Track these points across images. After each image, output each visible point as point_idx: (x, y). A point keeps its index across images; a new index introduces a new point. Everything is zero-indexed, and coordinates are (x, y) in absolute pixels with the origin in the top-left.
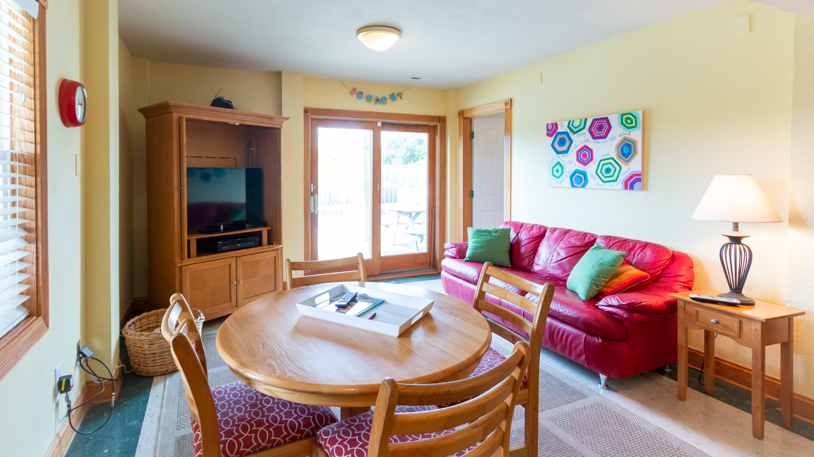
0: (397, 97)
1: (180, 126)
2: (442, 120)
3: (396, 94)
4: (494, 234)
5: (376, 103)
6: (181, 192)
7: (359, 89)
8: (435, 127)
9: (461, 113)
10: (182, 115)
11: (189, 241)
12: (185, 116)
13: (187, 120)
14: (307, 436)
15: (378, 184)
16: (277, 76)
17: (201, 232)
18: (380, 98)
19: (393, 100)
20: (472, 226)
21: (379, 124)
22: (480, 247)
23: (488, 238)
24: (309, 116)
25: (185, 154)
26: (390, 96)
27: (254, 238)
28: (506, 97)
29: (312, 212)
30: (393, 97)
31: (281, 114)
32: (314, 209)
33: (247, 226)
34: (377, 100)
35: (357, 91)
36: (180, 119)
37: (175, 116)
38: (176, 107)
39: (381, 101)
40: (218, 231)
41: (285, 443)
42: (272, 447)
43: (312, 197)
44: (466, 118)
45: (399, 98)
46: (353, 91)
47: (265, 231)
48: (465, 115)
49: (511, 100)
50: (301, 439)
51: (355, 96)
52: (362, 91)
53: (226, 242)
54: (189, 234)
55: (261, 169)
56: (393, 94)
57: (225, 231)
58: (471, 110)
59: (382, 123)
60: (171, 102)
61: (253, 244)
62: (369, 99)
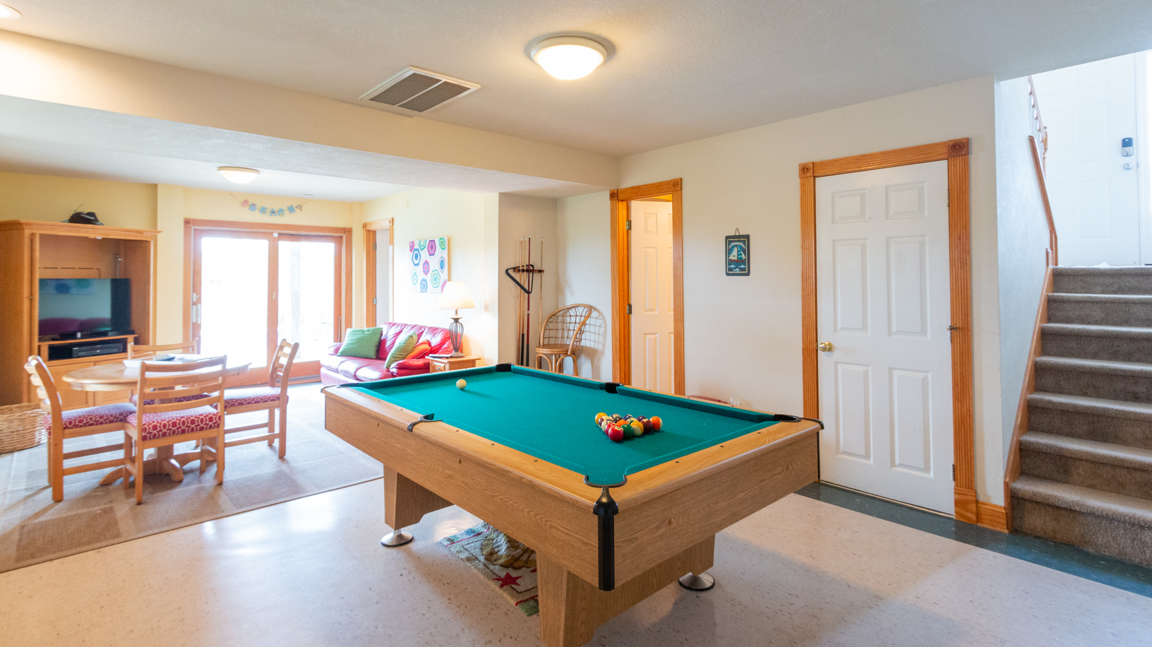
0: (296, 209)
1: (32, 241)
2: (348, 231)
3: (295, 206)
4: (367, 333)
5: (271, 215)
6: (31, 301)
7: (251, 201)
8: (341, 237)
9: (365, 226)
10: (34, 231)
11: (39, 347)
12: (38, 232)
13: (41, 235)
14: (121, 420)
15: (274, 293)
16: (154, 187)
17: (54, 339)
18: (276, 209)
19: (291, 212)
20: (351, 327)
21: (276, 235)
22: (351, 344)
23: (361, 336)
24: (191, 227)
25: (37, 265)
26: (288, 208)
27: (118, 345)
28: (390, 217)
29: (194, 321)
30: (291, 209)
31: (156, 228)
32: (197, 318)
33: (110, 334)
34: (273, 212)
35: (249, 203)
36: (33, 235)
37: (27, 232)
38: (27, 224)
39: (276, 213)
40: (76, 338)
41: (106, 423)
42: (97, 424)
43: (194, 306)
44: (369, 231)
45: (298, 211)
46: (245, 202)
47: (130, 338)
48: (368, 228)
49: (393, 219)
50: (116, 422)
51: (247, 208)
52: (255, 203)
53: (83, 348)
54: (40, 340)
55: (128, 279)
56: (291, 206)
57: (82, 338)
58: (371, 223)
59: (280, 234)
60: (22, 221)
61: (116, 350)
62: (263, 210)
